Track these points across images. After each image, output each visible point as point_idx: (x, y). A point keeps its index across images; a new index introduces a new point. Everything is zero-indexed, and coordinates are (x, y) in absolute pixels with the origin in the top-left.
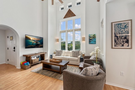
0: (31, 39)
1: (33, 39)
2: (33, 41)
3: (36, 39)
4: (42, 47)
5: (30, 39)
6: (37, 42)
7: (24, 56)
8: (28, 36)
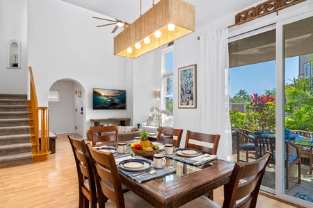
0: (103, 94)
1: (106, 95)
2: (106, 98)
3: (110, 94)
4: (124, 108)
5: (100, 95)
6: (112, 98)
7: (91, 120)
8: (98, 91)
